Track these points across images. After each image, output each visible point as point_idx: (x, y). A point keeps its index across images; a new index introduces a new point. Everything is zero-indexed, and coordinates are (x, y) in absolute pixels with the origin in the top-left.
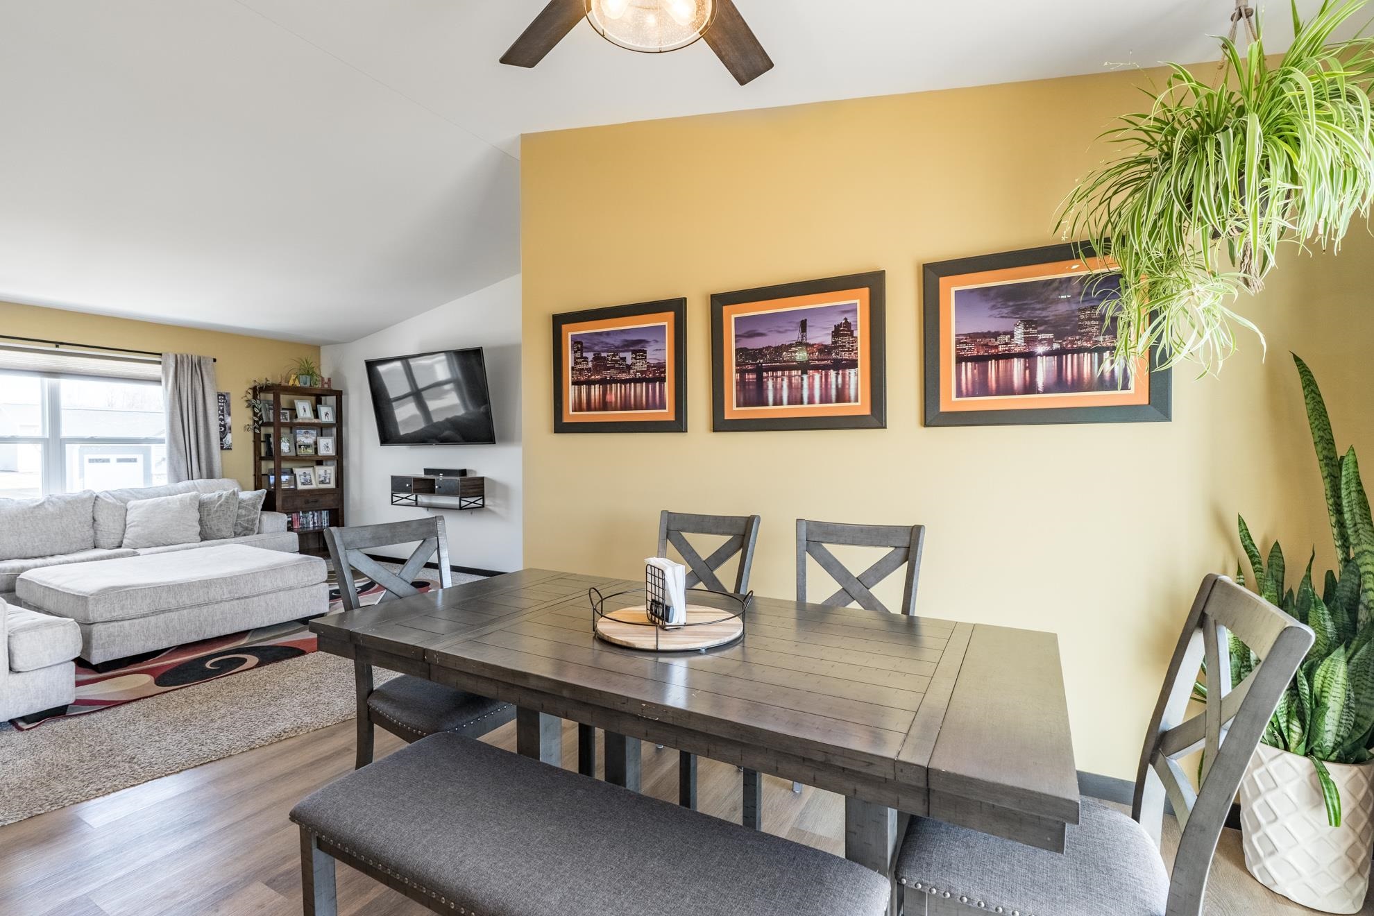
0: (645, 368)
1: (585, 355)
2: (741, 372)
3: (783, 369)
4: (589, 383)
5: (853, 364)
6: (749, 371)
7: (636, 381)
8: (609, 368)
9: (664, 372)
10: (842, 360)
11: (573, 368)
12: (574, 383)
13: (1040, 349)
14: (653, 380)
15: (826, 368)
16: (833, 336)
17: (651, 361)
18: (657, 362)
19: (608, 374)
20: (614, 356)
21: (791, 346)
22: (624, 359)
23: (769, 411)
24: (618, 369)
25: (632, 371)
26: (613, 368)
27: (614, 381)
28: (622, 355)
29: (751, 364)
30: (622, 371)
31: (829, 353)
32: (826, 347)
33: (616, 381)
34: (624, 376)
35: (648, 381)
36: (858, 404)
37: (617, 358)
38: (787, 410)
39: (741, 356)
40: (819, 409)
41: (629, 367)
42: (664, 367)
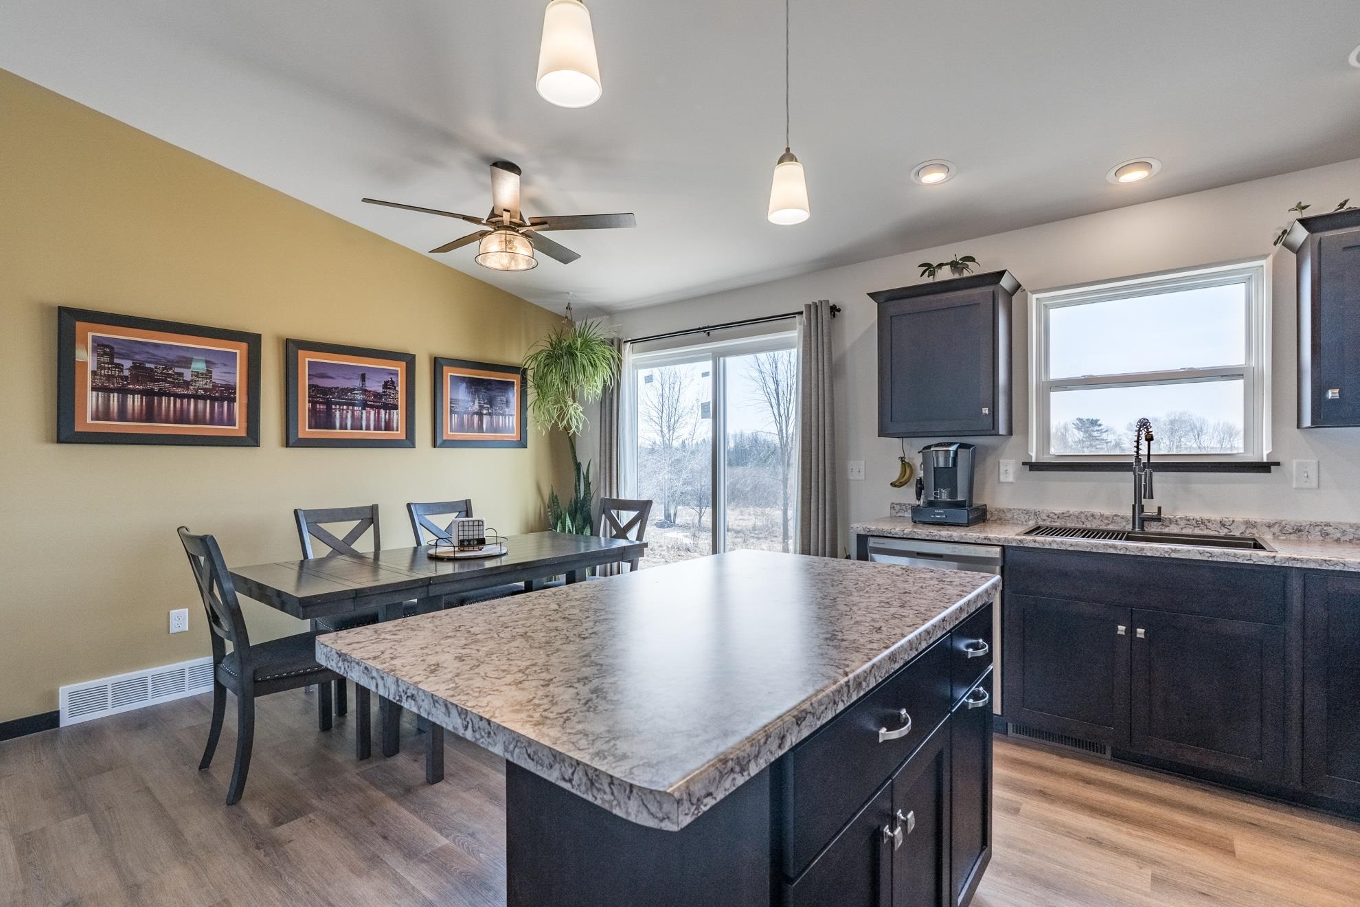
0: (209, 386)
1: (116, 361)
2: (313, 401)
3: (348, 404)
4: (123, 392)
5: (395, 407)
6: (321, 403)
7: (197, 397)
8: (158, 380)
9: (235, 393)
10: (389, 404)
11: (94, 373)
12: (93, 389)
13: (485, 412)
14: (221, 399)
15: (379, 408)
16: (383, 388)
17: (217, 382)
18: (224, 383)
19: (156, 387)
20: (164, 369)
21: (354, 389)
22: (181, 375)
23: (337, 433)
24: (169, 382)
25: (191, 388)
26: (165, 381)
27: (161, 393)
28: (177, 370)
29: (322, 398)
30: (178, 386)
31: (381, 398)
32: (379, 394)
33: (169, 395)
34: (180, 391)
35: (213, 399)
36: (399, 432)
37: (170, 372)
38: (349, 433)
39: (313, 391)
40: (373, 434)
41: (187, 384)
42: (235, 389)
